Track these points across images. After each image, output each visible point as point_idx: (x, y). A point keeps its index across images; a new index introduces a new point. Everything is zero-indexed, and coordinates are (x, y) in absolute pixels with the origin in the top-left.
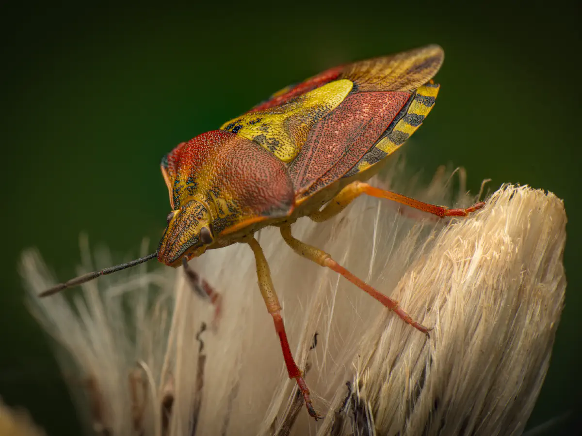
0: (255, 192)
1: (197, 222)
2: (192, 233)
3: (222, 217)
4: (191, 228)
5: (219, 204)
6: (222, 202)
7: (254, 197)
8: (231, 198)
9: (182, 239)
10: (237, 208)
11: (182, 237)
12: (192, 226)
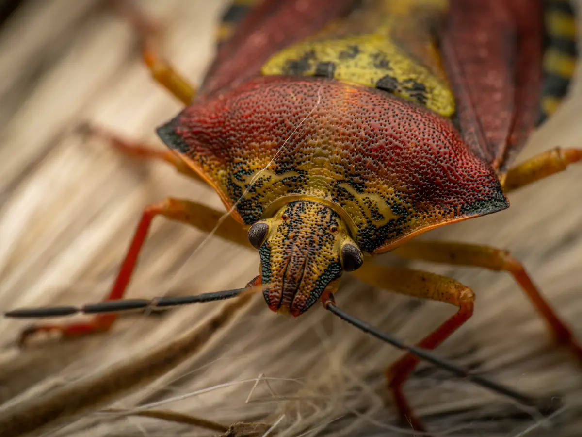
0: (438, 175)
1: (331, 237)
2: (330, 257)
3: (379, 223)
4: (325, 248)
5: (370, 203)
6: (374, 198)
7: (438, 184)
8: (391, 189)
9: (314, 269)
10: (407, 206)
11: (314, 264)
12: (325, 246)
